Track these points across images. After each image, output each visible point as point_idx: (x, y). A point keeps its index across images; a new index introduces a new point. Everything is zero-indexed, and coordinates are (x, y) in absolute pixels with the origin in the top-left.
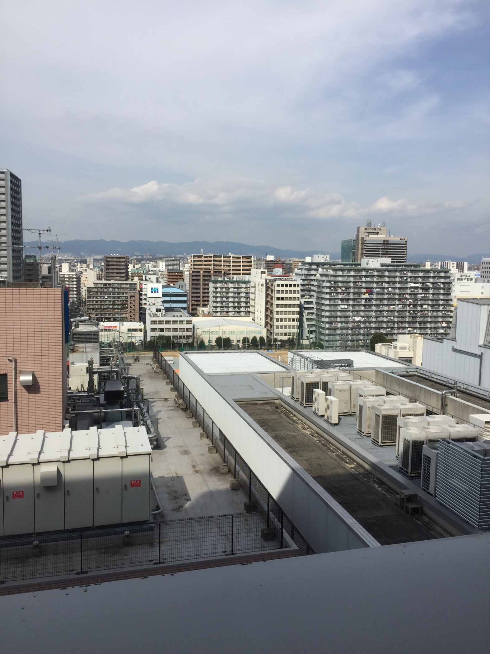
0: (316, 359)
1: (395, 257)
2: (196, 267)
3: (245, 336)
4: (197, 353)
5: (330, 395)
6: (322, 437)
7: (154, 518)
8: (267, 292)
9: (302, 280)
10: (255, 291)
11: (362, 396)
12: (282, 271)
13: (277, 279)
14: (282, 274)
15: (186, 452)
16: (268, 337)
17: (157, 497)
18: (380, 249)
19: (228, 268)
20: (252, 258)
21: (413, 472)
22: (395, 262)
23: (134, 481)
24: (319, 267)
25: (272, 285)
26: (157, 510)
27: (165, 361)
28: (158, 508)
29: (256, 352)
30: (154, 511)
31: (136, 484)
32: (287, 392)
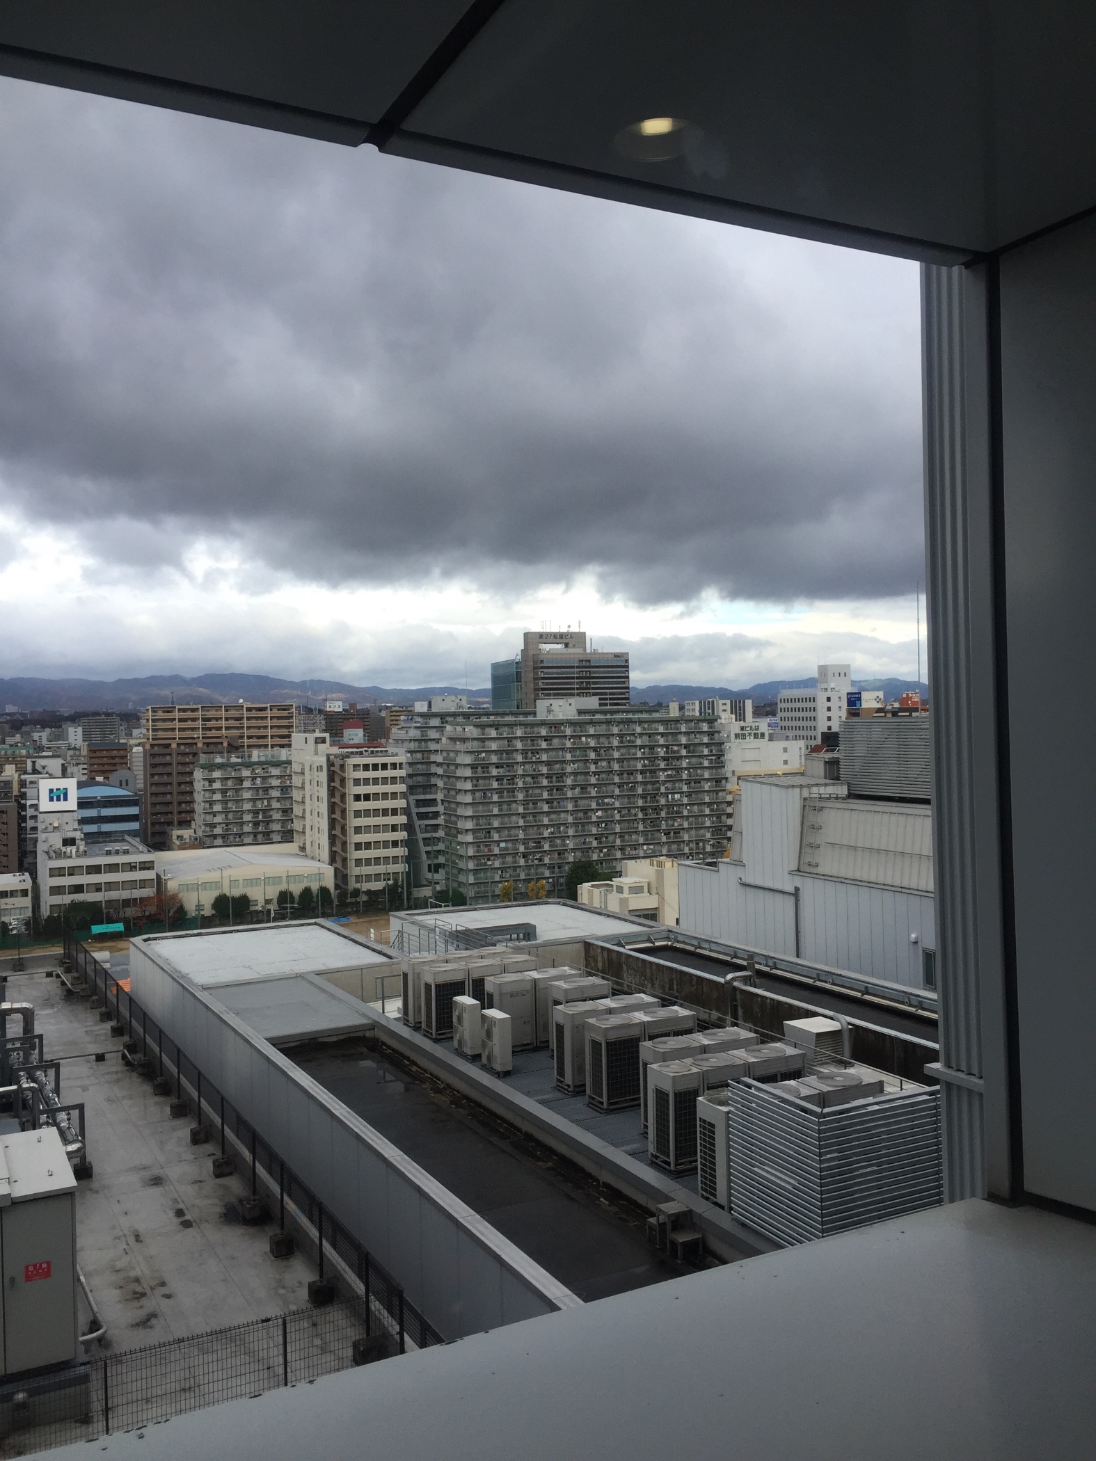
0: (454, 929)
1: (606, 694)
2: (161, 734)
3: (283, 887)
4: (175, 937)
5: (491, 1006)
6: (479, 1105)
7: (87, 1351)
8: (332, 784)
9: (409, 752)
10: (303, 783)
11: (561, 1004)
12: (364, 736)
13: (352, 753)
14: (364, 740)
15: (157, 1181)
16: (337, 886)
17: (91, 1299)
18: (573, 678)
19: (236, 733)
20: (294, 710)
21: (680, 1161)
22: (606, 705)
23: (35, 1266)
24: (447, 722)
25: (342, 767)
26: (91, 1333)
27: (96, 962)
28: (95, 1325)
29: (315, 924)
30: (84, 1335)
31: (37, 1271)
32: (393, 1008)
